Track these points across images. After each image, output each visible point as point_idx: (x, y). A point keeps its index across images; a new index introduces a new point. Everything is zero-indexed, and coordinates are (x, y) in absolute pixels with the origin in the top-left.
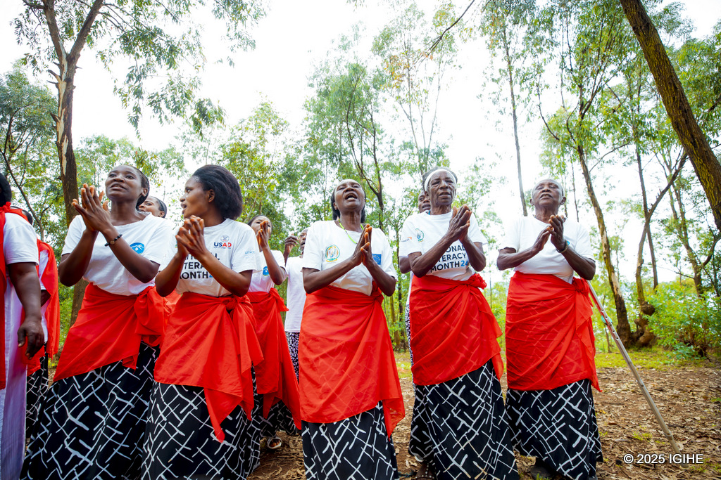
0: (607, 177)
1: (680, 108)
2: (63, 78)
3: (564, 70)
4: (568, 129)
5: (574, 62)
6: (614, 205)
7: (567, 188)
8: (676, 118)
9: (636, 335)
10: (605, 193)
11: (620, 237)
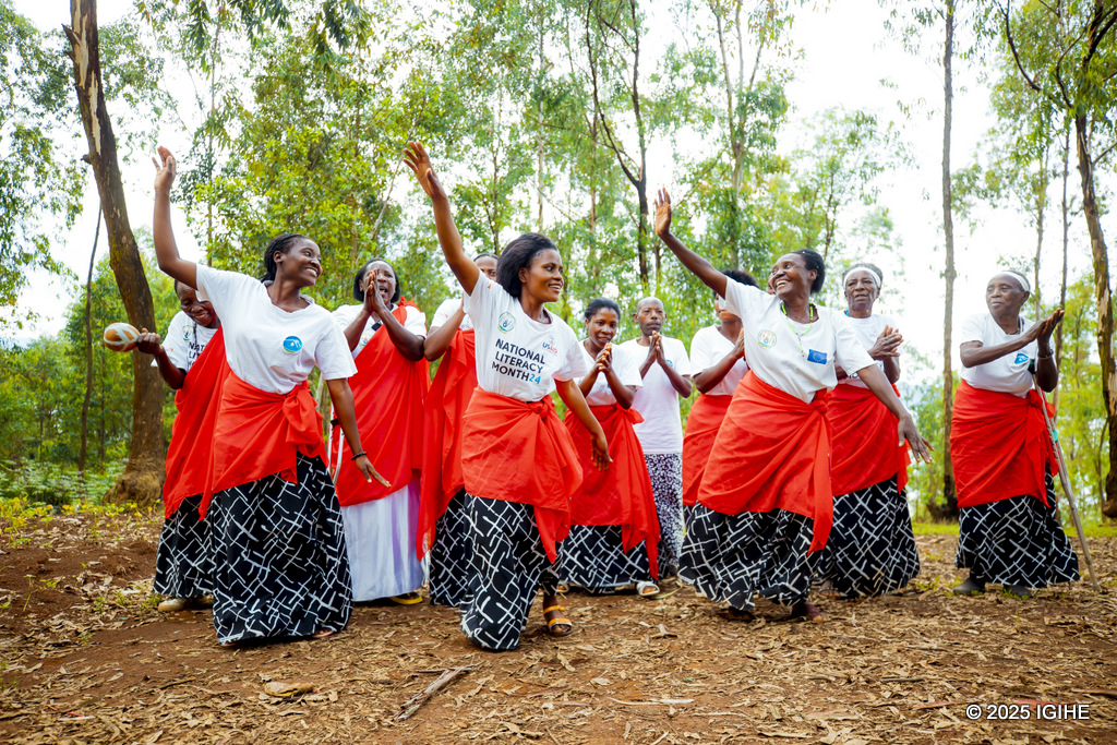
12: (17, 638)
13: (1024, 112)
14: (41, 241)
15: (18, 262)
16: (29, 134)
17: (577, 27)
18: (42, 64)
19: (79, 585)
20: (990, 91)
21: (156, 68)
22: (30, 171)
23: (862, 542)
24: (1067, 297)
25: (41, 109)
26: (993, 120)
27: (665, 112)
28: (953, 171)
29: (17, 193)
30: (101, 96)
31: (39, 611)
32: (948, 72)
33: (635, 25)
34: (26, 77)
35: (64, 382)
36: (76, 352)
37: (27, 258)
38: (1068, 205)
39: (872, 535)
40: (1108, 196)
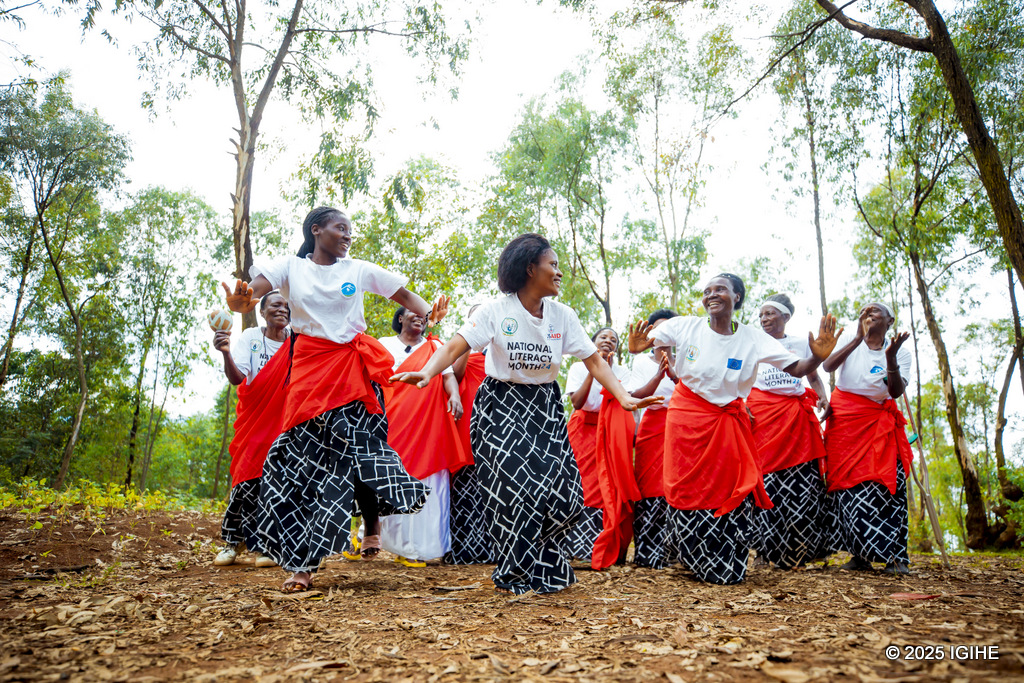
0: (966, 286)
1: (1017, 241)
2: (245, 149)
3: (893, 138)
4: (895, 228)
5: (907, 127)
6: (978, 332)
7: (899, 300)
8: (1013, 251)
9: (994, 530)
10: (963, 312)
11: (990, 384)
12: (137, 563)
13: (876, 261)
14: (205, 345)
15: (188, 358)
16: (205, 277)
17: (562, 203)
18: (219, 234)
19: (188, 541)
20: (851, 249)
21: (289, 233)
22: (203, 300)
23: (786, 518)
24: (922, 394)
25: (215, 261)
26: (855, 267)
27: (623, 260)
28: (828, 301)
29: (194, 314)
30: (248, 234)
31: (155, 550)
32: (818, 228)
33: (602, 202)
34: (208, 241)
35: (209, 442)
36: (219, 421)
37: (194, 356)
38: (915, 326)
39: (796, 513)
40: (944, 319)
